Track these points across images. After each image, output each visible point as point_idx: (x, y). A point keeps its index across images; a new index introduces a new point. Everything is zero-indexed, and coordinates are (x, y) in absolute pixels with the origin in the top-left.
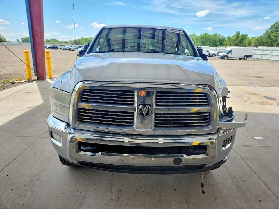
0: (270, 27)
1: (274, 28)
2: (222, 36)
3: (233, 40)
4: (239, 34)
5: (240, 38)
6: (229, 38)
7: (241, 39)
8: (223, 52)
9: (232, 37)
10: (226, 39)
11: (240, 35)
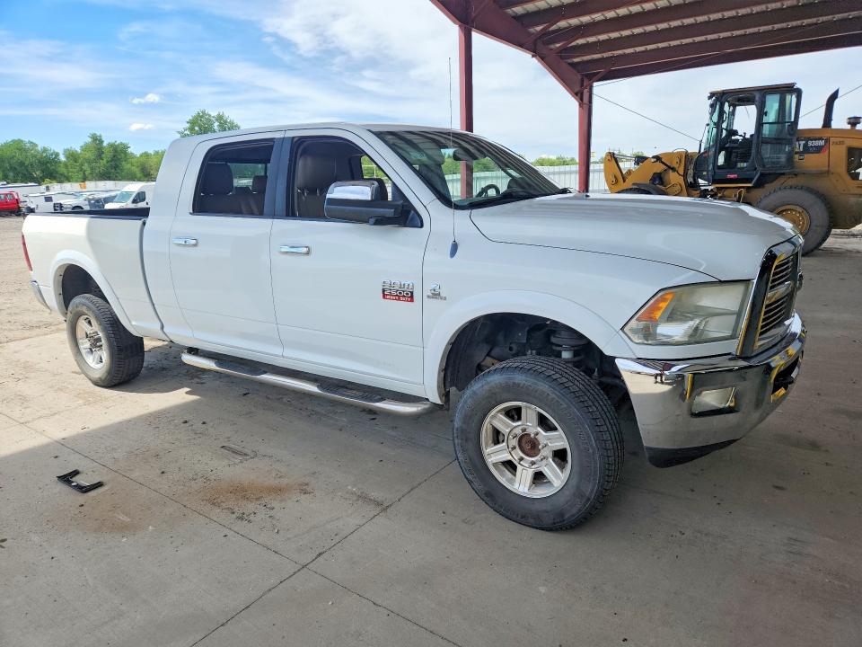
0: (188, 125)
1: (197, 128)
2: (45, 150)
3: (89, 162)
4: (101, 142)
5: (107, 156)
6: (72, 156)
7: (112, 160)
8: (116, 199)
9: (79, 151)
10: (62, 158)
11: (105, 144)
